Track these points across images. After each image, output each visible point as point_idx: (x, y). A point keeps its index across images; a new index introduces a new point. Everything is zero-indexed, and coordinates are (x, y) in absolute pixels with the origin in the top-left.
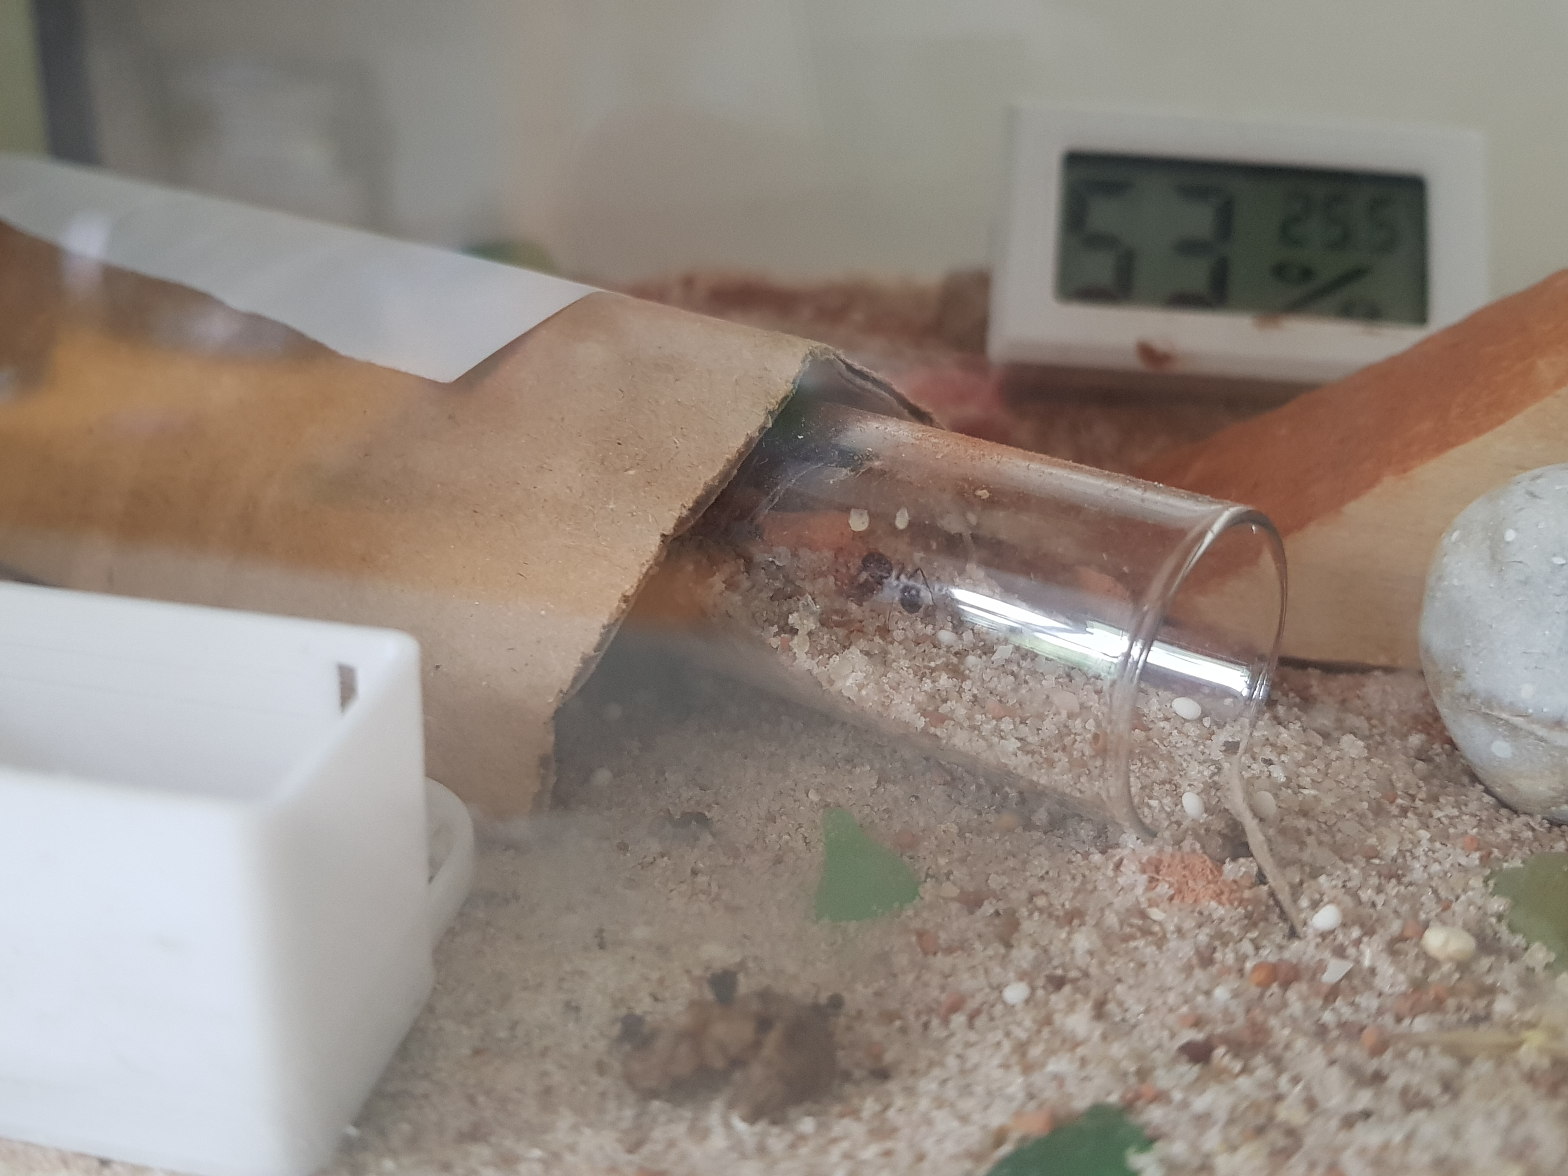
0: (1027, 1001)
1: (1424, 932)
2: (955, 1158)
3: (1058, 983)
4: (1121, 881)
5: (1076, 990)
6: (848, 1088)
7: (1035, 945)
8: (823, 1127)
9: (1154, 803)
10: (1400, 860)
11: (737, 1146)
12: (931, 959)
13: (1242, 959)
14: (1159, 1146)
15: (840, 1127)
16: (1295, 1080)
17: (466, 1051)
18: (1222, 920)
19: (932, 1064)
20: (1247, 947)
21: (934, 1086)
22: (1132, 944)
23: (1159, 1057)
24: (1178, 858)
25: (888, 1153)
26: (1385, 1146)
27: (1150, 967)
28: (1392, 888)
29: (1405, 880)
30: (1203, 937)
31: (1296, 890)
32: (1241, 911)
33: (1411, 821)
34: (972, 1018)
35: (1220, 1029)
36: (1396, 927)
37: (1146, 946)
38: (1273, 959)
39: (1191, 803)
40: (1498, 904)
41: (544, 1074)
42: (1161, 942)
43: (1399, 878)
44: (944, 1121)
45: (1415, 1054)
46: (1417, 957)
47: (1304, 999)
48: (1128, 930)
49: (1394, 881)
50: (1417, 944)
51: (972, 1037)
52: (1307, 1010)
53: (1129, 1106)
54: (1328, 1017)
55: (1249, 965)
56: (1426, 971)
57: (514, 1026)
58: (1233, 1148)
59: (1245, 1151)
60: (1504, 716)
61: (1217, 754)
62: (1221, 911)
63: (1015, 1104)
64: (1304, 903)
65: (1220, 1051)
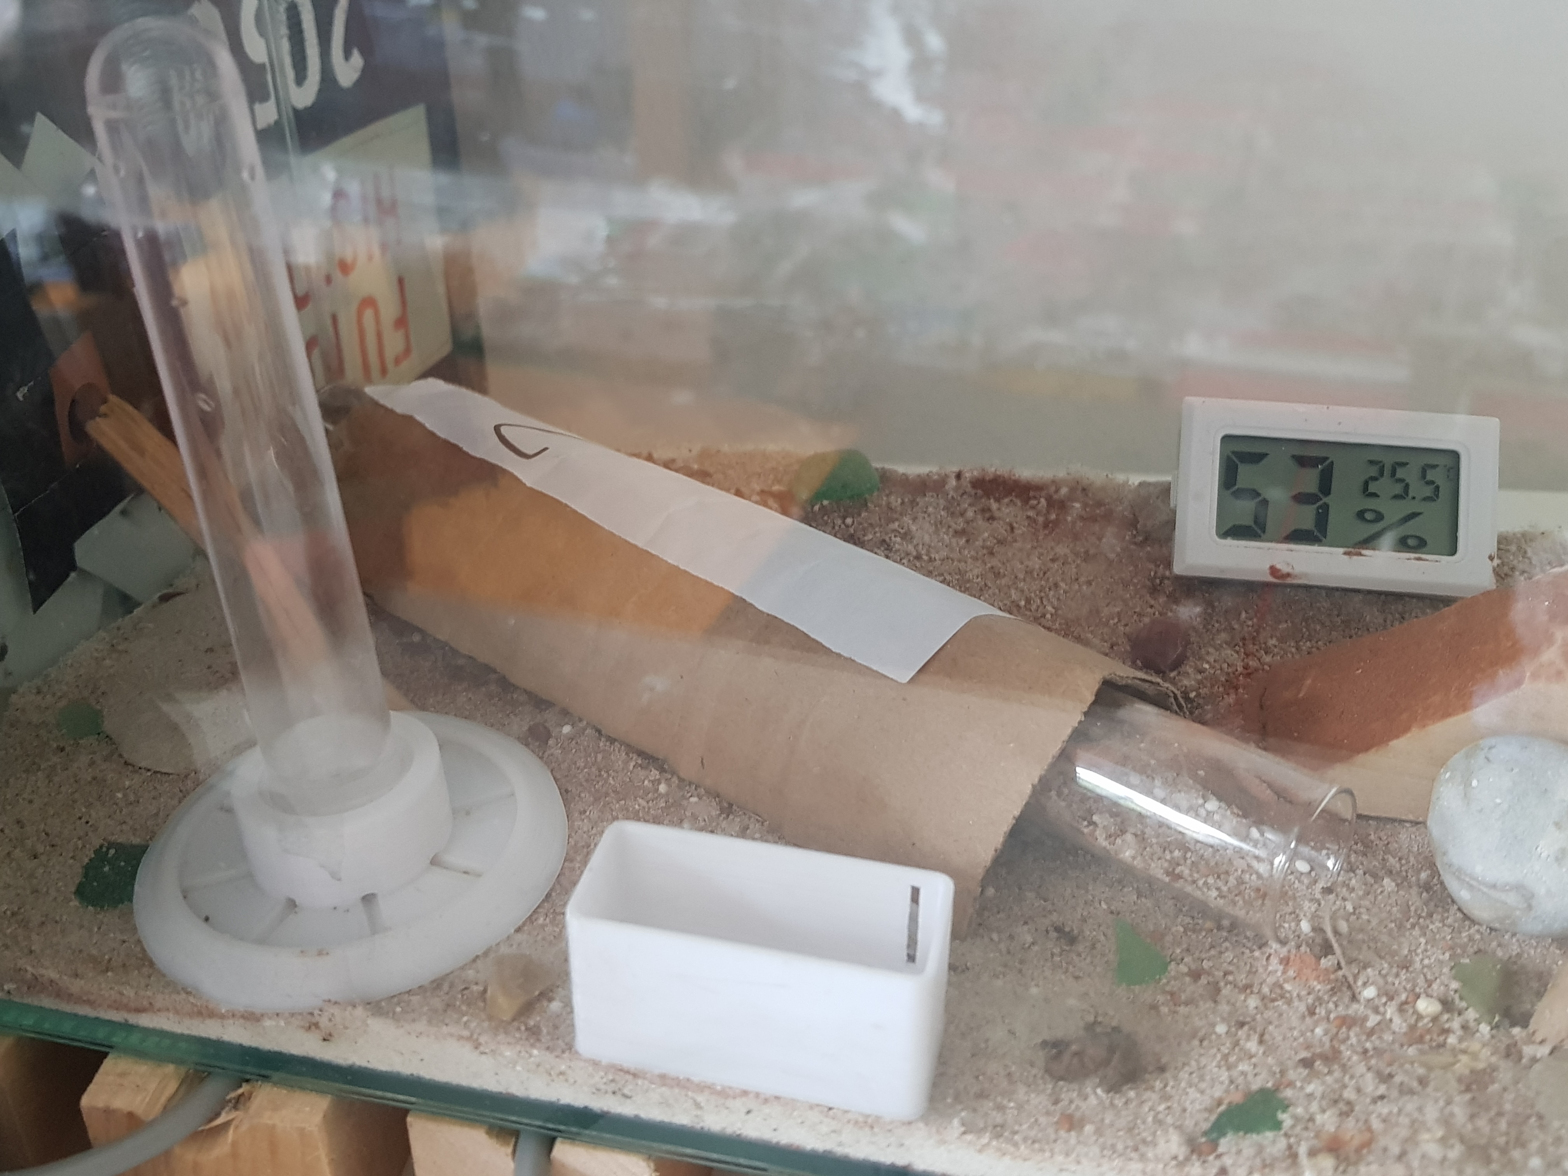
0: (1227, 1033)
1: (1416, 1001)
2: (1200, 1111)
3: (1242, 1025)
4: (1270, 968)
5: (1250, 1029)
6: (1147, 1076)
7: (1228, 1002)
8: (1138, 1095)
9: (1286, 925)
10: (1409, 957)
11: (1101, 1102)
12: (1178, 1009)
13: (1329, 1012)
14: (1291, 1109)
15: (1148, 1094)
16: (1352, 1077)
17: (969, 1055)
18: (1319, 991)
19: (1184, 1064)
20: (1331, 1005)
21: (1187, 1076)
22: (1276, 1004)
23: (1289, 1063)
24: (1298, 955)
25: (1169, 1108)
26: (1390, 1113)
27: (1285, 1015)
28: (1403, 975)
29: (1411, 969)
30: (1310, 1000)
31: (1356, 977)
32: (1329, 987)
33: (1416, 932)
34: (1201, 1041)
35: (1318, 1050)
36: (1403, 997)
37: (1283, 1005)
38: (1343, 1013)
39: (1305, 926)
40: (1455, 985)
41: (1006, 1066)
42: (1289, 1002)
43: (1407, 968)
44: (1193, 1093)
45: (1407, 1066)
46: (1413, 1013)
47: (1357, 1035)
48: (1273, 996)
49: (1404, 971)
50: (1414, 1007)
51: (1202, 1051)
52: (1359, 1041)
53: (1277, 1089)
54: (1368, 1045)
55: (1332, 1016)
56: (1417, 1021)
57: (987, 1041)
58: (1324, 1111)
59: (1328, 1113)
60: (1467, 879)
61: (1318, 896)
62: (1319, 987)
63: (1224, 1086)
64: (1360, 983)
65: (1318, 1063)
